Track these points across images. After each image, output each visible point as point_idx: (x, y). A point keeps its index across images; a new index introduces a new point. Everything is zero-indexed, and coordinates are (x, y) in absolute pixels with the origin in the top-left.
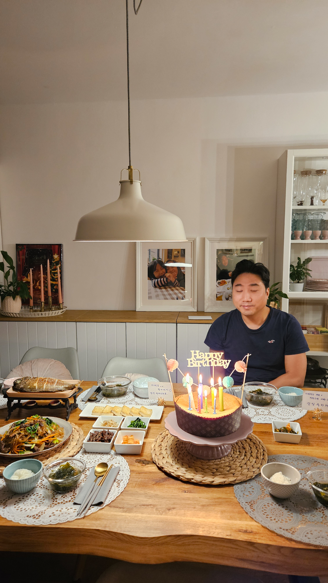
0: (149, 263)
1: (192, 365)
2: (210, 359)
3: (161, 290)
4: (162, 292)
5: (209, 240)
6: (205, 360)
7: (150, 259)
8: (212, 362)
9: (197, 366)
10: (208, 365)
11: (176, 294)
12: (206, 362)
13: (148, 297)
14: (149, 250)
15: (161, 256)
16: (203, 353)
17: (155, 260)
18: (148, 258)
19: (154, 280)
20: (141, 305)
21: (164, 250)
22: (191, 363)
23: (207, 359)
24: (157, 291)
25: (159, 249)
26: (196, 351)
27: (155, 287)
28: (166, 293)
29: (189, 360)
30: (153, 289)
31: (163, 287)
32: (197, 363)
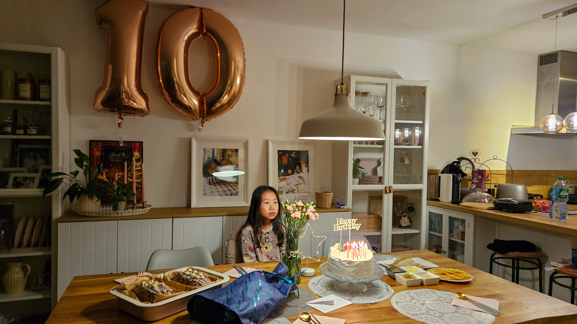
0: (204, 162)
1: (336, 229)
2: (348, 224)
3: (215, 187)
4: (217, 188)
5: (272, 142)
6: (345, 225)
7: (205, 157)
8: (349, 226)
9: (340, 230)
10: (347, 229)
11: (230, 190)
12: (345, 227)
13: (203, 194)
14: (205, 150)
15: (215, 155)
16: (344, 220)
17: (210, 159)
18: (203, 157)
19: (209, 178)
20: (195, 202)
21: (218, 149)
22: (336, 228)
23: (346, 224)
24: (211, 188)
25: (214, 149)
26: (340, 219)
27: (210, 184)
28: (220, 190)
29: (334, 225)
30: (208, 186)
31: (217, 184)
32: (340, 227)
